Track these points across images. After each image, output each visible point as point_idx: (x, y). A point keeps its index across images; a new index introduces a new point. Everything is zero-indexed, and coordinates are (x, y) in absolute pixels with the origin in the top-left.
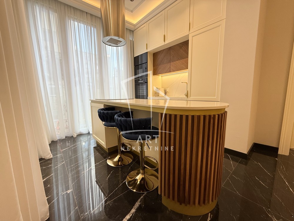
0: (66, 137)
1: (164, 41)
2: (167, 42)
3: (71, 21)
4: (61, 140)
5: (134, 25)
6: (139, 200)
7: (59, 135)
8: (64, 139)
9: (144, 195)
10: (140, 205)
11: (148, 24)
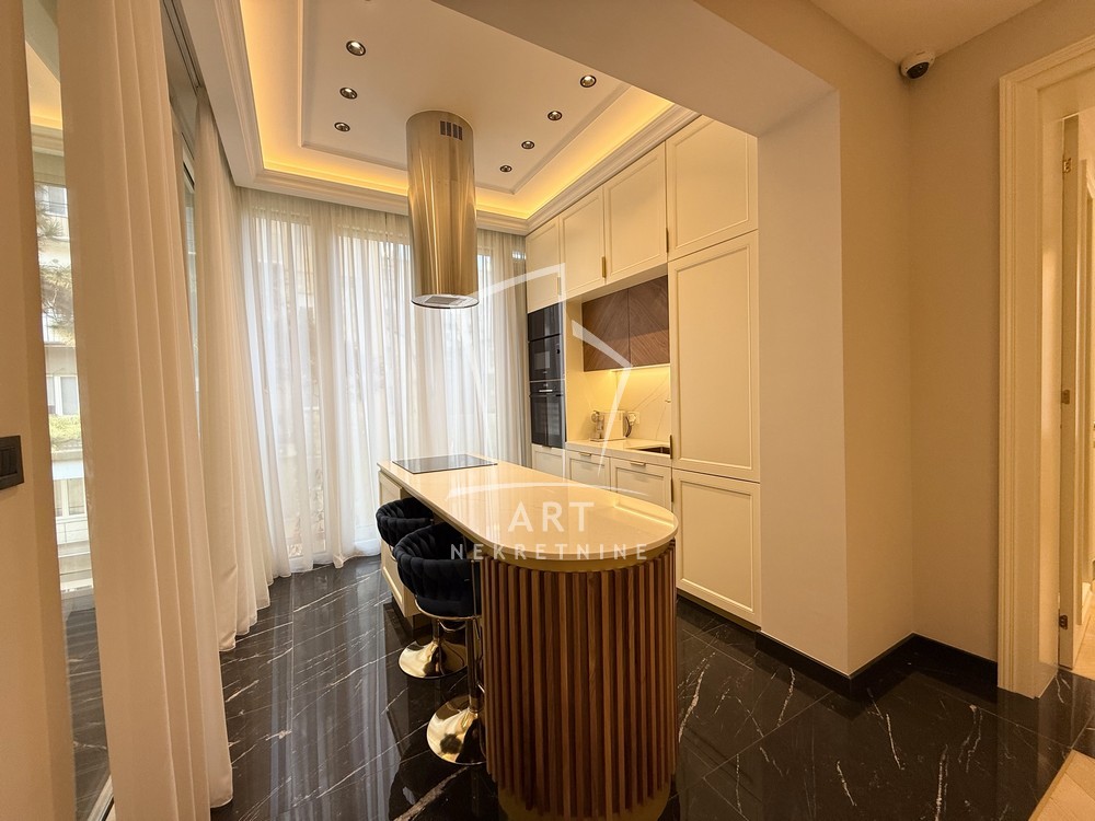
0: (315, 566)
1: (605, 276)
2: (611, 280)
3: (345, 239)
4: (300, 576)
5: (526, 223)
6: (444, 783)
7: (298, 557)
8: (309, 573)
9: (460, 771)
10: (441, 796)
11: (561, 221)
